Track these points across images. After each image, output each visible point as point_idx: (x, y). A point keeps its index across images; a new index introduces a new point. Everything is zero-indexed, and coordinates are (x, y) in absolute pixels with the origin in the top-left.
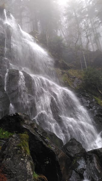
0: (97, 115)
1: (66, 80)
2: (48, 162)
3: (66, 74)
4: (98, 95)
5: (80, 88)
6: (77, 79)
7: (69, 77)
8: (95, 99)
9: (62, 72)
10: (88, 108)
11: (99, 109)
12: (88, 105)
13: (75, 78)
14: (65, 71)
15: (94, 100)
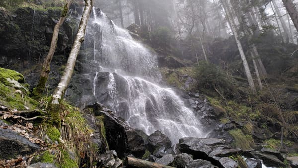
0: (205, 117)
1: (174, 81)
2: (119, 136)
3: (175, 74)
4: (214, 94)
5: (192, 89)
6: (189, 78)
7: (178, 77)
8: (207, 99)
9: (169, 71)
10: (196, 110)
11: (209, 110)
12: (195, 107)
13: (187, 77)
14: (173, 70)
15: (205, 101)
